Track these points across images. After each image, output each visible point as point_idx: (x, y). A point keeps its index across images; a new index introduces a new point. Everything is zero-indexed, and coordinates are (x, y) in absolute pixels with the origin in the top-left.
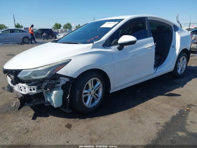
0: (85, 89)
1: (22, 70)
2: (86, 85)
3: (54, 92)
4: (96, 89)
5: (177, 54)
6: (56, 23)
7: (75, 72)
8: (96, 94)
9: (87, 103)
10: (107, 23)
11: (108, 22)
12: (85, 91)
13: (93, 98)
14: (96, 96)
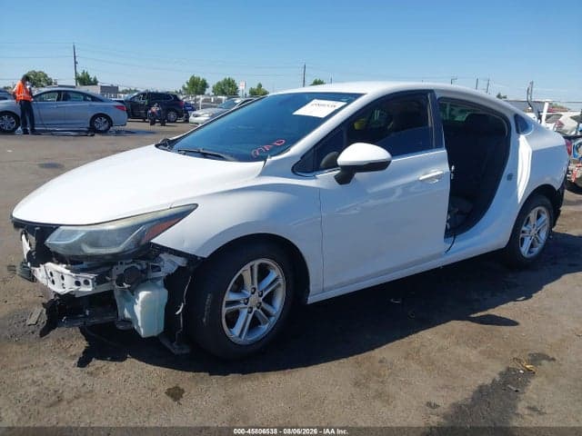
0: (231, 291)
1: (58, 226)
2: (235, 279)
3: (142, 294)
4: (265, 290)
5: (519, 201)
6: (193, 77)
7: (205, 241)
8: (263, 305)
9: (237, 330)
10: (315, 101)
11: (318, 99)
12: (230, 297)
13: (254, 317)
14: (262, 309)
